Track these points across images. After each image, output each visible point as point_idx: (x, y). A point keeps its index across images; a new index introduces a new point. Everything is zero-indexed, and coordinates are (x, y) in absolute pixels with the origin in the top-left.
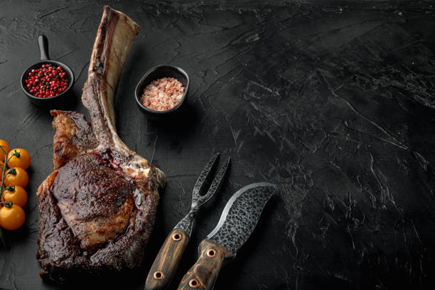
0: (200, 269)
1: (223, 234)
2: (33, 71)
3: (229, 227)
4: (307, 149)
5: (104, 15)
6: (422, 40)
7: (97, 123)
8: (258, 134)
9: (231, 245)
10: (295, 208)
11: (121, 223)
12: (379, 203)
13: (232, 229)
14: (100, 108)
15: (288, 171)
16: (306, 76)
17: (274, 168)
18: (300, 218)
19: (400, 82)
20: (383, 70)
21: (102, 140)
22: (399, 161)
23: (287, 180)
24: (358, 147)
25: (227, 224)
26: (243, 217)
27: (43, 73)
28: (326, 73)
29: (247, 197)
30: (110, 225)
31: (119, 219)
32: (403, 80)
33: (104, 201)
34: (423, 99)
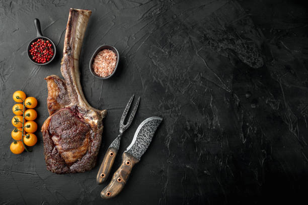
0: (122, 172)
1: (135, 148)
2: (33, 44)
3: (137, 144)
4: (179, 91)
5: (70, 15)
6: (250, 14)
7: (69, 89)
8: (155, 81)
9: (138, 154)
10: (171, 128)
11: (84, 150)
12: (212, 125)
13: (139, 145)
14: (70, 78)
15: (169, 105)
16: (183, 41)
17: (162, 103)
18: (172, 134)
19: (233, 45)
20: (225, 36)
21: (72, 100)
22: (225, 100)
23: (168, 111)
24: (206, 90)
25: (137, 142)
26: (145, 138)
27: (39, 45)
28: (194, 39)
29: (147, 126)
30: (79, 153)
31: (83, 149)
32: (235, 43)
33: (75, 140)
34: (243, 58)
